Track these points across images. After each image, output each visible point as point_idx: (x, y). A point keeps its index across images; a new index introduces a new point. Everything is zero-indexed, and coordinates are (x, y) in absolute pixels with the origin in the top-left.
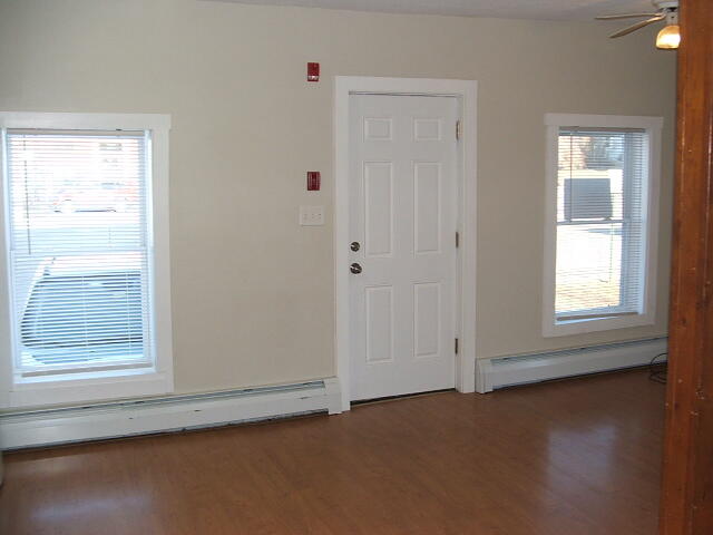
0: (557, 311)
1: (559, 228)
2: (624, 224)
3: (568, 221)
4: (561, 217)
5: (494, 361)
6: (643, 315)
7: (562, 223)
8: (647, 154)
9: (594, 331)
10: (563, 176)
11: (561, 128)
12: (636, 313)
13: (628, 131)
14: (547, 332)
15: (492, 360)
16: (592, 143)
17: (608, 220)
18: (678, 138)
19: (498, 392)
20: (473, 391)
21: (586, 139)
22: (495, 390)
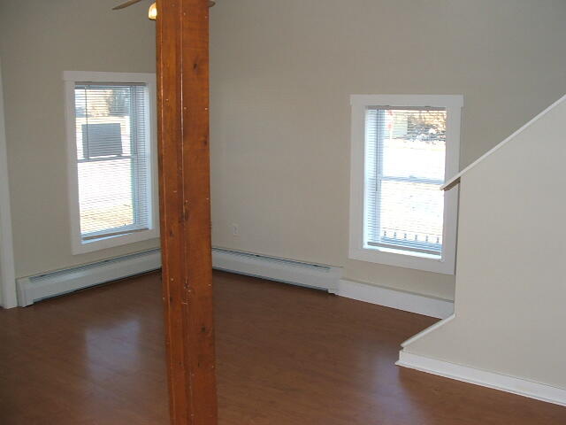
0: (82, 232)
1: (79, 165)
2: (133, 160)
3: (87, 159)
4: (80, 156)
5: (33, 279)
6: (152, 231)
7: (81, 161)
8: (148, 103)
9: (113, 246)
10: (80, 122)
11: (76, 83)
12: (147, 229)
13: (132, 84)
14: (75, 251)
15: (31, 279)
16: (114, 95)
17: (120, 156)
18: (158, 90)
19: (37, 304)
20: (15, 305)
21: (109, 92)
22: (36, 303)
